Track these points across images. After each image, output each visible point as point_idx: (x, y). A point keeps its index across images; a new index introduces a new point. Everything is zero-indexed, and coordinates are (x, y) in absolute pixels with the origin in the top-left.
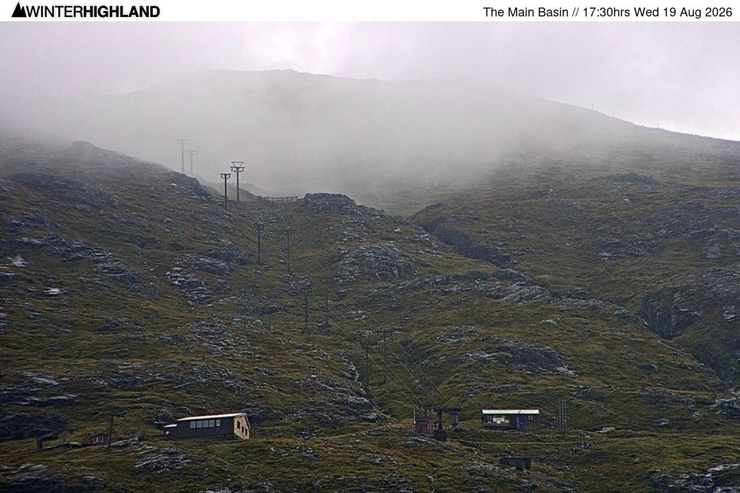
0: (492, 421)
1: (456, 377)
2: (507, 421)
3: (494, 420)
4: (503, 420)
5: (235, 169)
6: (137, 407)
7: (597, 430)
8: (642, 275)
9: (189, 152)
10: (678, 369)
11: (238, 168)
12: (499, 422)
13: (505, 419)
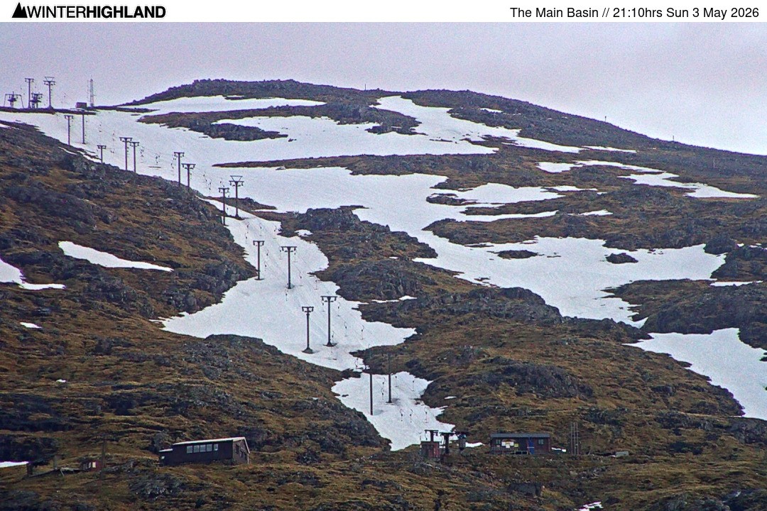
0: (501, 445)
1: (464, 400)
2: (517, 446)
3: (503, 444)
4: (512, 444)
5: (233, 183)
6: (131, 432)
7: (610, 454)
8: (656, 293)
9: (186, 166)
10: (694, 391)
11: (236, 183)
12: (508, 447)
13: (515, 443)
